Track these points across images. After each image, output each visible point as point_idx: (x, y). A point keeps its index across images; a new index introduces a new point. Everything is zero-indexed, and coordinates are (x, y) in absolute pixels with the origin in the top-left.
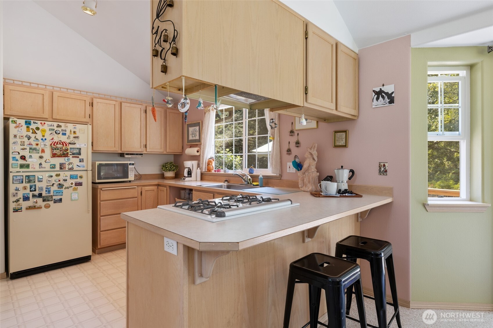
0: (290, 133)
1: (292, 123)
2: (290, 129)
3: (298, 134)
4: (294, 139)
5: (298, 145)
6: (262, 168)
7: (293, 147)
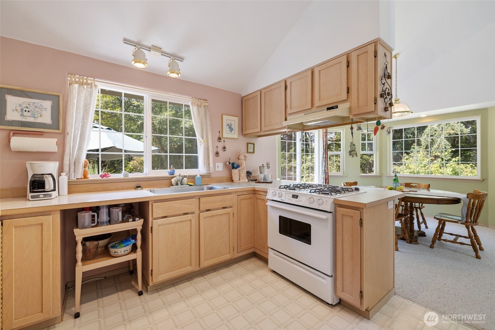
0: (219, 139)
1: (219, 132)
2: (218, 136)
3: (224, 141)
4: (221, 145)
5: (225, 149)
6: (194, 168)
7: (220, 150)
